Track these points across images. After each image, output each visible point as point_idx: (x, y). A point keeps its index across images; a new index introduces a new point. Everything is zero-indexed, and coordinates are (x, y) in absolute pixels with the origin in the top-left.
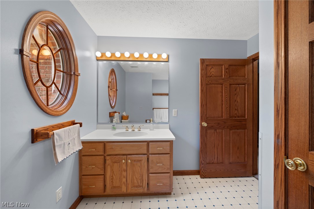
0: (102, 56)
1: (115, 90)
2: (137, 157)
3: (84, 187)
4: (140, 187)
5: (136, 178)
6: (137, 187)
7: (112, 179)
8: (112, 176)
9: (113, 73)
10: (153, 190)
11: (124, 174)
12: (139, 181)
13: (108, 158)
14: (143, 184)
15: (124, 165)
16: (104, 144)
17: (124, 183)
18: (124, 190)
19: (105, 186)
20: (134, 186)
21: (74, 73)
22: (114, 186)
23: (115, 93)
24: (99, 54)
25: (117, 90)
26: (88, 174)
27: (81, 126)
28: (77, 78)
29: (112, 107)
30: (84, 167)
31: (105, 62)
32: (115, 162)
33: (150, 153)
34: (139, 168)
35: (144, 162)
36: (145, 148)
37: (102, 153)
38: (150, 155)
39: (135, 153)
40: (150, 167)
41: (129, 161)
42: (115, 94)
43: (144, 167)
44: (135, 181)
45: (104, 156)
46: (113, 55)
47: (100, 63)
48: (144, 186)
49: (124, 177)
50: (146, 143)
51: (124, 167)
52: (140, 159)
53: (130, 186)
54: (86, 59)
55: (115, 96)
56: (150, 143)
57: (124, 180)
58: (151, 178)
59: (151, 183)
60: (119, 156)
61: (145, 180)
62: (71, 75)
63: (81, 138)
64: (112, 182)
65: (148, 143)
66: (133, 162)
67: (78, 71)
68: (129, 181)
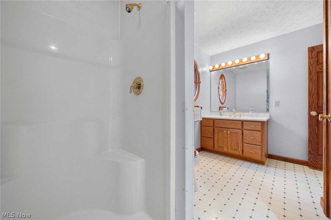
0: (213, 68)
1: (224, 90)
2: (234, 130)
3: (203, 143)
4: (237, 150)
5: (234, 144)
6: (234, 150)
7: (218, 141)
8: (218, 140)
9: (223, 77)
10: (246, 154)
11: (226, 140)
12: (236, 147)
13: (215, 128)
14: (238, 149)
15: (226, 134)
16: (214, 120)
17: (225, 145)
18: (225, 150)
19: (214, 145)
20: (232, 149)
21: (198, 82)
22: (219, 146)
23: (225, 92)
24: (211, 68)
25: (226, 90)
26: (205, 136)
27: (202, 109)
28: (200, 84)
29: (222, 104)
30: (203, 132)
31: (215, 71)
32: (220, 132)
33: (244, 129)
34: (236, 138)
35: (240, 134)
36: (241, 125)
37: (212, 126)
38: (244, 131)
39: (233, 127)
40: (244, 139)
41: (229, 132)
42: (225, 94)
43: (239, 137)
44: (233, 146)
45: (214, 128)
46: (220, 65)
47: (212, 73)
48: (239, 150)
49: (226, 142)
50: (241, 122)
51: (226, 135)
52: (237, 132)
53: (229, 148)
54: (204, 72)
55: (225, 95)
56: (244, 122)
57: (226, 144)
58: (244, 146)
59: (245, 150)
60: (222, 128)
61: (240, 147)
62: (197, 83)
63: (202, 116)
64: (218, 143)
65: (243, 122)
66: (232, 133)
67: (200, 81)
68: (229, 145)
